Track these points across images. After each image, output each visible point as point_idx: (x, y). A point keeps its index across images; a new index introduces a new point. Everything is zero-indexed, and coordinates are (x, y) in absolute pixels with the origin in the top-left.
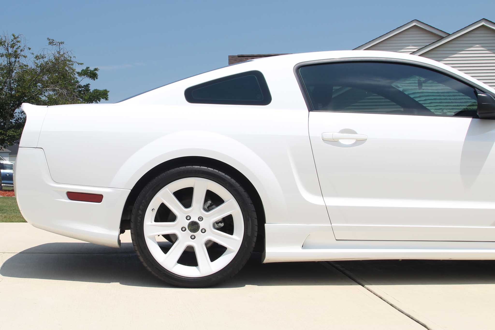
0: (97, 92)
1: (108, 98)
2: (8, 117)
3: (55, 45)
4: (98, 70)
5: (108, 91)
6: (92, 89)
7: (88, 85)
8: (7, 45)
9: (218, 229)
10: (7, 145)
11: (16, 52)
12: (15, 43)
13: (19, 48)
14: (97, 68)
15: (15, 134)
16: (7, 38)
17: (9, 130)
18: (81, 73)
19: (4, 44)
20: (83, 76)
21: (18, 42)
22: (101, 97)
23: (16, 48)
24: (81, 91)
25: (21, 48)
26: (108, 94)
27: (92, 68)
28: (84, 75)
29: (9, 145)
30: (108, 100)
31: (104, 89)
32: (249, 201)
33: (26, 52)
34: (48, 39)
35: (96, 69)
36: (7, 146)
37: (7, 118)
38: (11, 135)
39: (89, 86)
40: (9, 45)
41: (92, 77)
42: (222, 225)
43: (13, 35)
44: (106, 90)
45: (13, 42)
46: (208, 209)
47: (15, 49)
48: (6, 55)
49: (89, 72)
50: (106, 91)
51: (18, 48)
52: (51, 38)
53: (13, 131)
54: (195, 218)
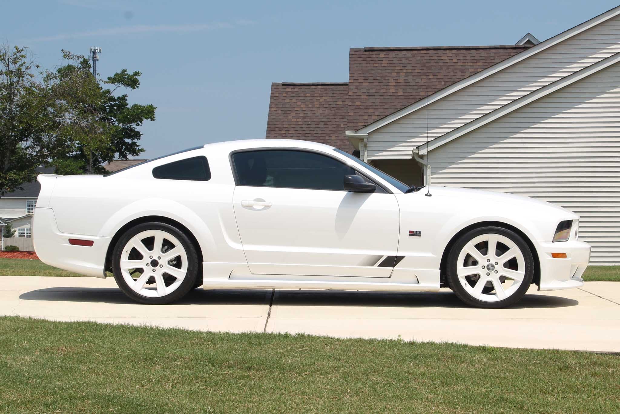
0: (138, 108)
1: (154, 118)
2: (8, 154)
3: (72, 58)
4: (139, 74)
5: (154, 107)
6: (130, 103)
7: (124, 97)
8: (7, 61)
9: (172, 265)
10: (6, 190)
11: (19, 69)
12: (18, 57)
13: (24, 64)
14: (139, 71)
15: (18, 177)
16: (7, 51)
17: (9, 172)
18: (115, 79)
19: (4, 59)
20: (116, 83)
21: (23, 56)
22: (143, 116)
23: (20, 65)
24: (114, 105)
25: (27, 65)
26: (155, 112)
27: (130, 72)
28: (119, 83)
29: (10, 191)
30: (154, 120)
31: (149, 104)
32: (191, 246)
33: (33, 71)
34: (63, 51)
35: (137, 74)
36: (6, 192)
37: (6, 155)
38: (12, 179)
39: (126, 98)
40: (10, 60)
41: (131, 84)
42: (175, 263)
43: (17, 49)
44: (151, 106)
45: (15, 56)
46: (164, 251)
47: (17, 65)
48: (5, 73)
49: (125, 78)
50: (152, 108)
51: (22, 65)
52: (66, 50)
53: (15, 174)
54: (155, 258)
